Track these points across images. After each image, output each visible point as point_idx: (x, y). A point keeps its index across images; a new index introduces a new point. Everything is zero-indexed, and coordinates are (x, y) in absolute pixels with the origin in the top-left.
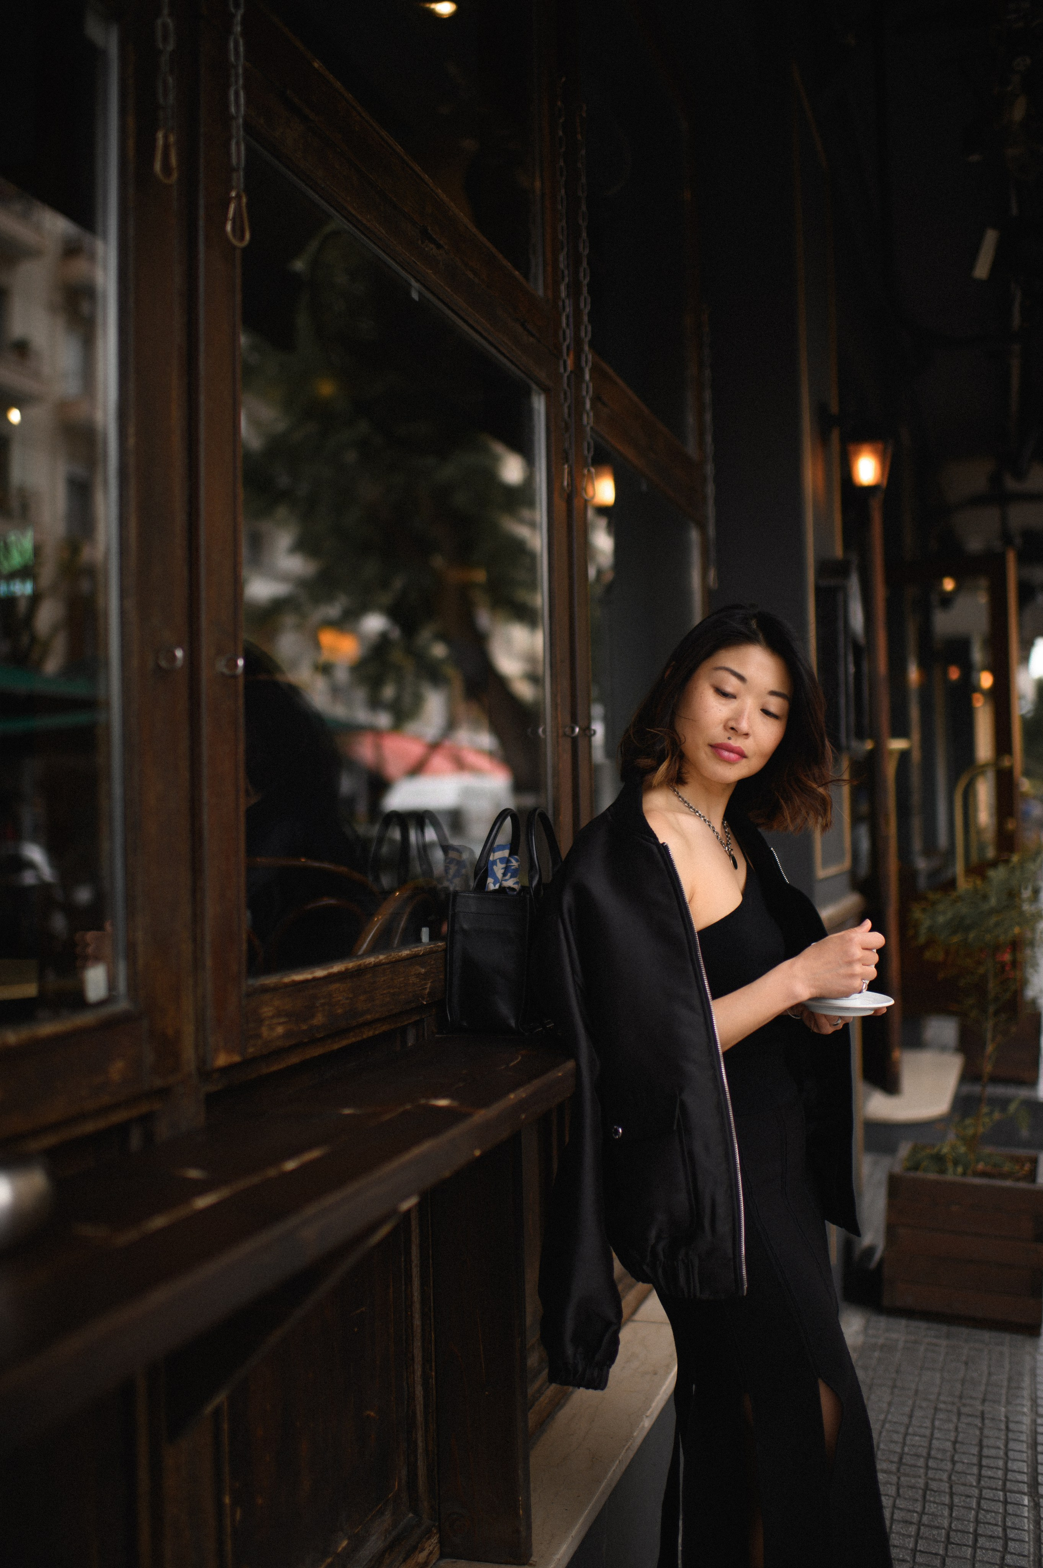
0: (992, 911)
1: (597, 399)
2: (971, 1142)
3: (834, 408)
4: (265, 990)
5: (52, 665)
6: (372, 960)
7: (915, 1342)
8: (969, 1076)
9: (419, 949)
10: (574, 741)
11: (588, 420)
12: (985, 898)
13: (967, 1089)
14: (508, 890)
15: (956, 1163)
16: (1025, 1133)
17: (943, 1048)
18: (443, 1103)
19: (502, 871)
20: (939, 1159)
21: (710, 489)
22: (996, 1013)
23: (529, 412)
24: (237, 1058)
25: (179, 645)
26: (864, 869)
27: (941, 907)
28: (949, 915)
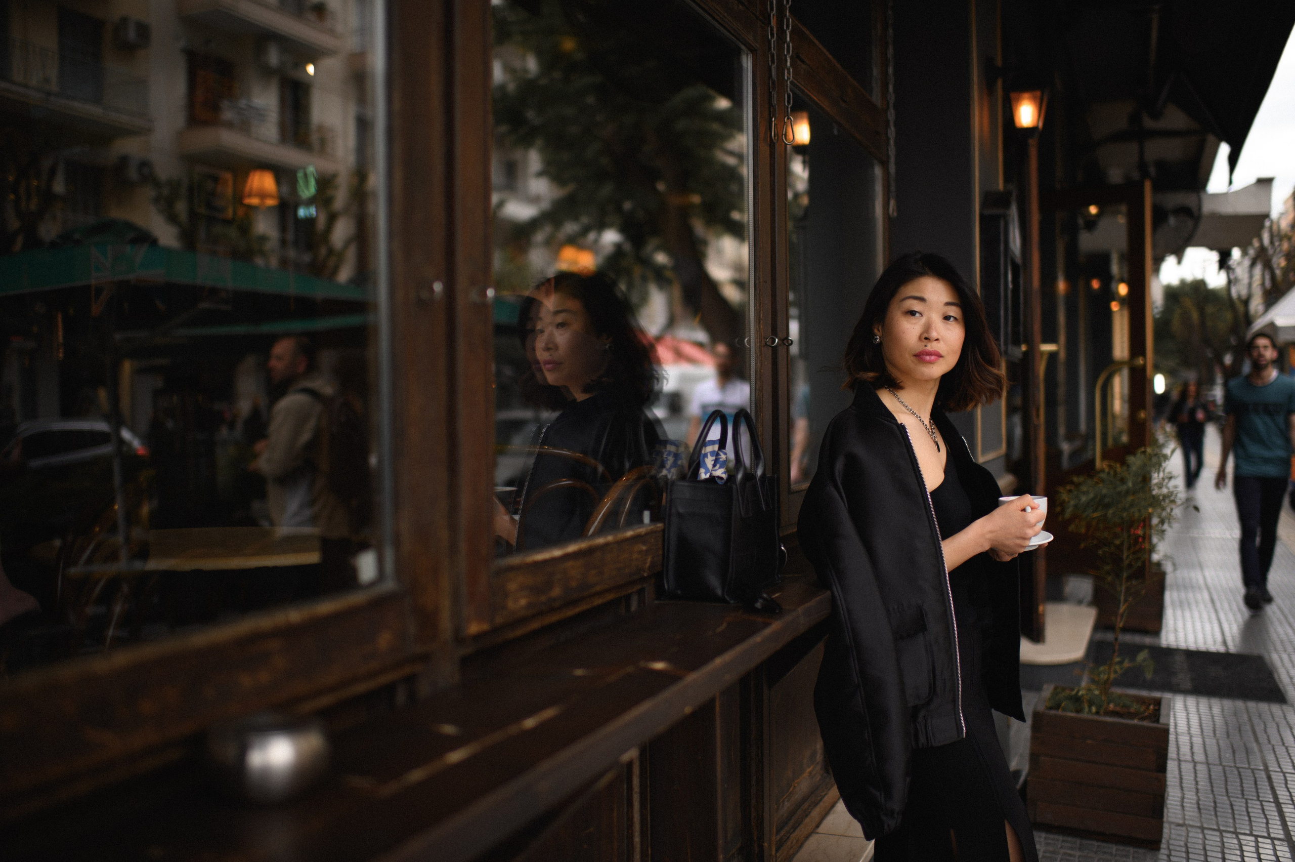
0: (1127, 492)
1: (796, 57)
2: (1105, 686)
3: (999, 62)
4: (511, 568)
5: (344, 275)
6: (601, 541)
7: (1054, 852)
8: (1101, 625)
9: (642, 530)
10: (775, 350)
11: (789, 75)
12: (1123, 481)
13: (1099, 636)
14: (717, 479)
15: (1091, 704)
16: (1149, 676)
17: (1080, 602)
18: (659, 666)
19: (713, 462)
20: (1077, 699)
21: (892, 132)
22: (1129, 578)
23: (739, 71)
24: (485, 627)
25: (438, 279)
26: (1017, 454)
27: (1084, 488)
28: (1091, 495)
